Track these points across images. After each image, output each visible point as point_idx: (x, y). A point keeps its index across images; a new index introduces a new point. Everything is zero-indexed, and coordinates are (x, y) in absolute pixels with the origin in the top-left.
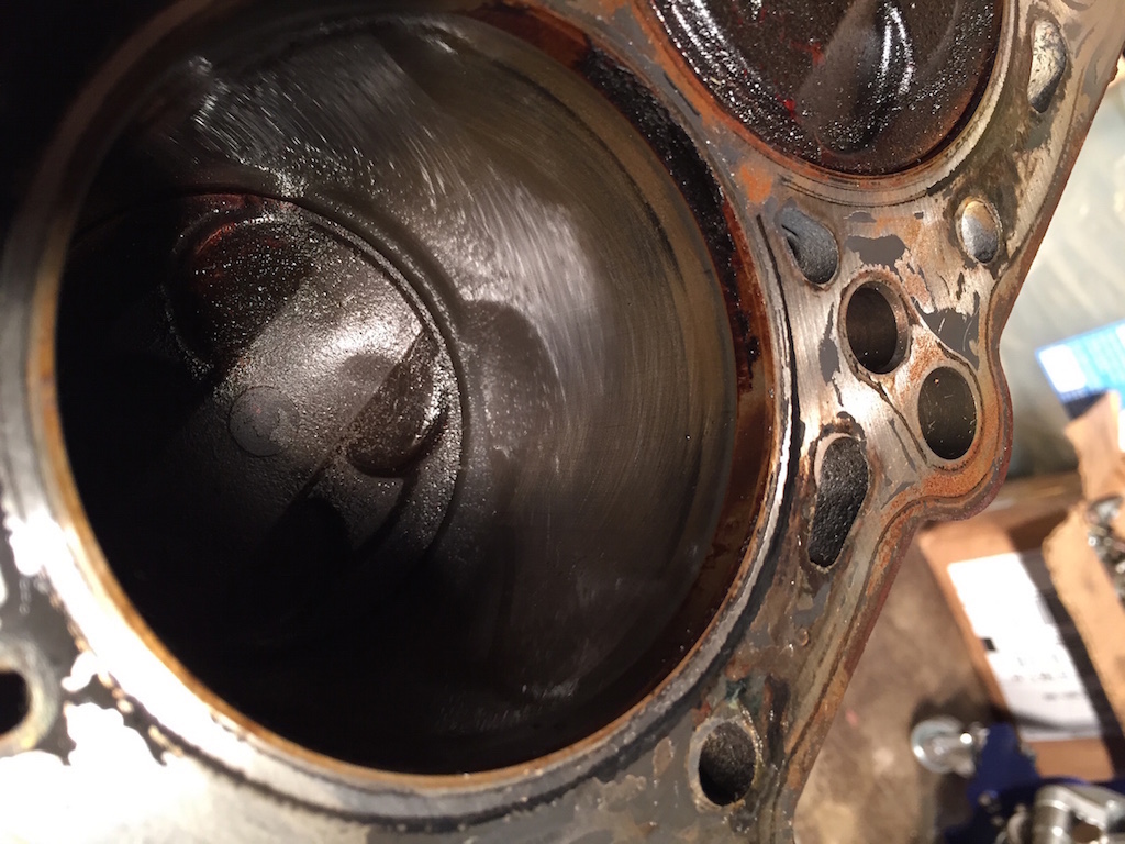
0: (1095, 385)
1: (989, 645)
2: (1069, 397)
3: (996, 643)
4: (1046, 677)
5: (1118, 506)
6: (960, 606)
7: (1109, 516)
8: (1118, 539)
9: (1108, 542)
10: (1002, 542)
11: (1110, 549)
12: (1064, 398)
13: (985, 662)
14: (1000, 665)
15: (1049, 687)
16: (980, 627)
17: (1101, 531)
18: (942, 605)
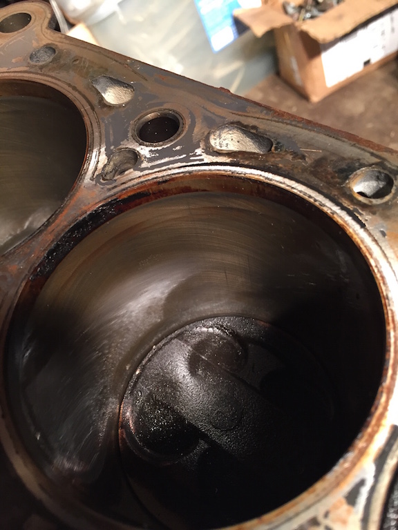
0: (230, 21)
1: (367, 63)
2: (236, 34)
3: (366, 60)
4: (383, 33)
5: (288, 4)
6: (348, 79)
7: (294, 8)
8: (306, 2)
9: (308, 7)
10: (316, 61)
11: (312, 6)
12: (236, 37)
13: (376, 64)
14: (377, 56)
15: (388, 30)
16: (358, 68)
17: (303, 11)
18: (348, 88)
